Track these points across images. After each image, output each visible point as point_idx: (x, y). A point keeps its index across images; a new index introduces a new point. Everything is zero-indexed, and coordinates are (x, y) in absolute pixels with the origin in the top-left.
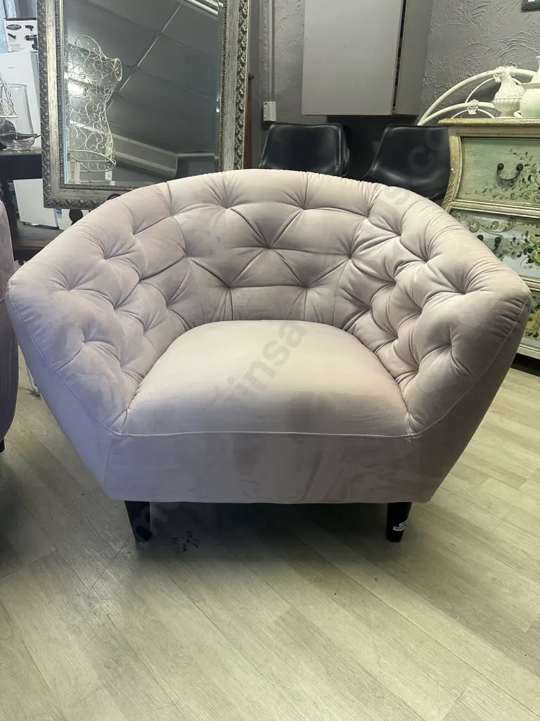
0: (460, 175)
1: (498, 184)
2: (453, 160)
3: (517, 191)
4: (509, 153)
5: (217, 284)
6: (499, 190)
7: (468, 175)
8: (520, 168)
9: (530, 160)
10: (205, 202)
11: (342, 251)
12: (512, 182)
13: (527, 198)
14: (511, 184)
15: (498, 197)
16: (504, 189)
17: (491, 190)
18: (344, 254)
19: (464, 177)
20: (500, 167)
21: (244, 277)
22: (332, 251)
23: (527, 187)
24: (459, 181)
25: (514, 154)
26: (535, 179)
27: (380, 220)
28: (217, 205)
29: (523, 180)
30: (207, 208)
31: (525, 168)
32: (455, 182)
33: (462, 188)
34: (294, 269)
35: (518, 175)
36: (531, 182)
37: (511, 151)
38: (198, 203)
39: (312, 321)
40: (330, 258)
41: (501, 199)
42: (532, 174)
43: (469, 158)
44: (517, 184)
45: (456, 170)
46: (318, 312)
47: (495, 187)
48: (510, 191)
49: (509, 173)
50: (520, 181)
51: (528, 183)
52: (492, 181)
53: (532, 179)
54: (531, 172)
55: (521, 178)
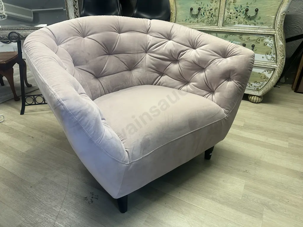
0: (175, 14)
1: (191, 17)
2: (171, 7)
3: (199, 19)
4: (194, 3)
5: (92, 78)
6: (192, 19)
7: (178, 14)
8: (199, 9)
9: (203, 5)
10: (74, 36)
11: (143, 51)
12: (196, 16)
13: (203, 22)
14: (197, 16)
15: (192, 22)
16: (194, 19)
17: (188, 20)
18: (144, 52)
19: (177, 14)
20: (192, 9)
21: (104, 72)
22: (140, 52)
23: (203, 17)
24: (175, 16)
25: (197, 3)
26: (206, 14)
27: (157, 34)
28: (80, 36)
29: (201, 14)
30: (76, 39)
31: (201, 9)
32: (173, 17)
33: (176, 19)
34: (125, 63)
35: (199, 13)
36: (204, 15)
37: (195, 2)
38: (71, 37)
39: (139, 85)
40: (139, 55)
41: (193, 23)
42: (205, 12)
43: (178, 6)
44: (199, 16)
45: (173, 11)
46: (140, 80)
47: (190, 18)
48: (196, 20)
49: (195, 12)
50: (200, 15)
51: (203, 16)
52: (189, 16)
53: (205, 14)
54: (204, 11)
55: (200, 14)
